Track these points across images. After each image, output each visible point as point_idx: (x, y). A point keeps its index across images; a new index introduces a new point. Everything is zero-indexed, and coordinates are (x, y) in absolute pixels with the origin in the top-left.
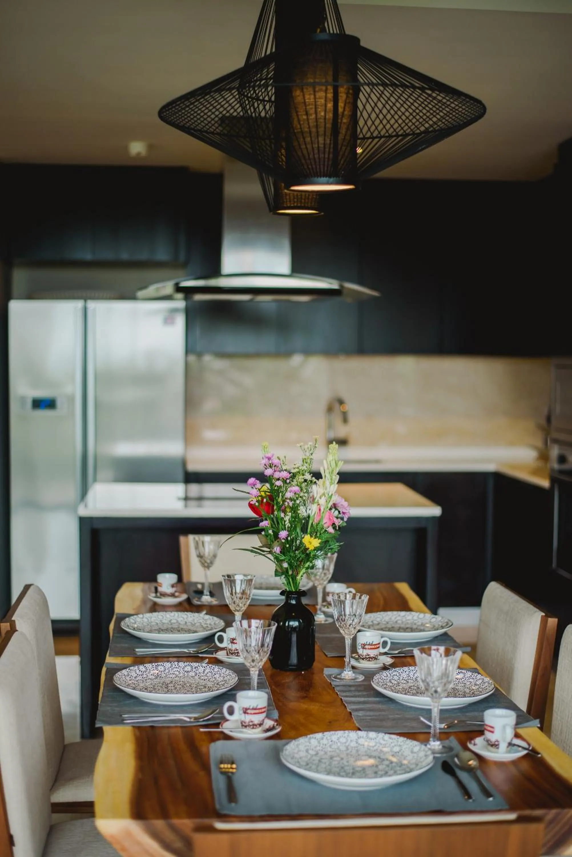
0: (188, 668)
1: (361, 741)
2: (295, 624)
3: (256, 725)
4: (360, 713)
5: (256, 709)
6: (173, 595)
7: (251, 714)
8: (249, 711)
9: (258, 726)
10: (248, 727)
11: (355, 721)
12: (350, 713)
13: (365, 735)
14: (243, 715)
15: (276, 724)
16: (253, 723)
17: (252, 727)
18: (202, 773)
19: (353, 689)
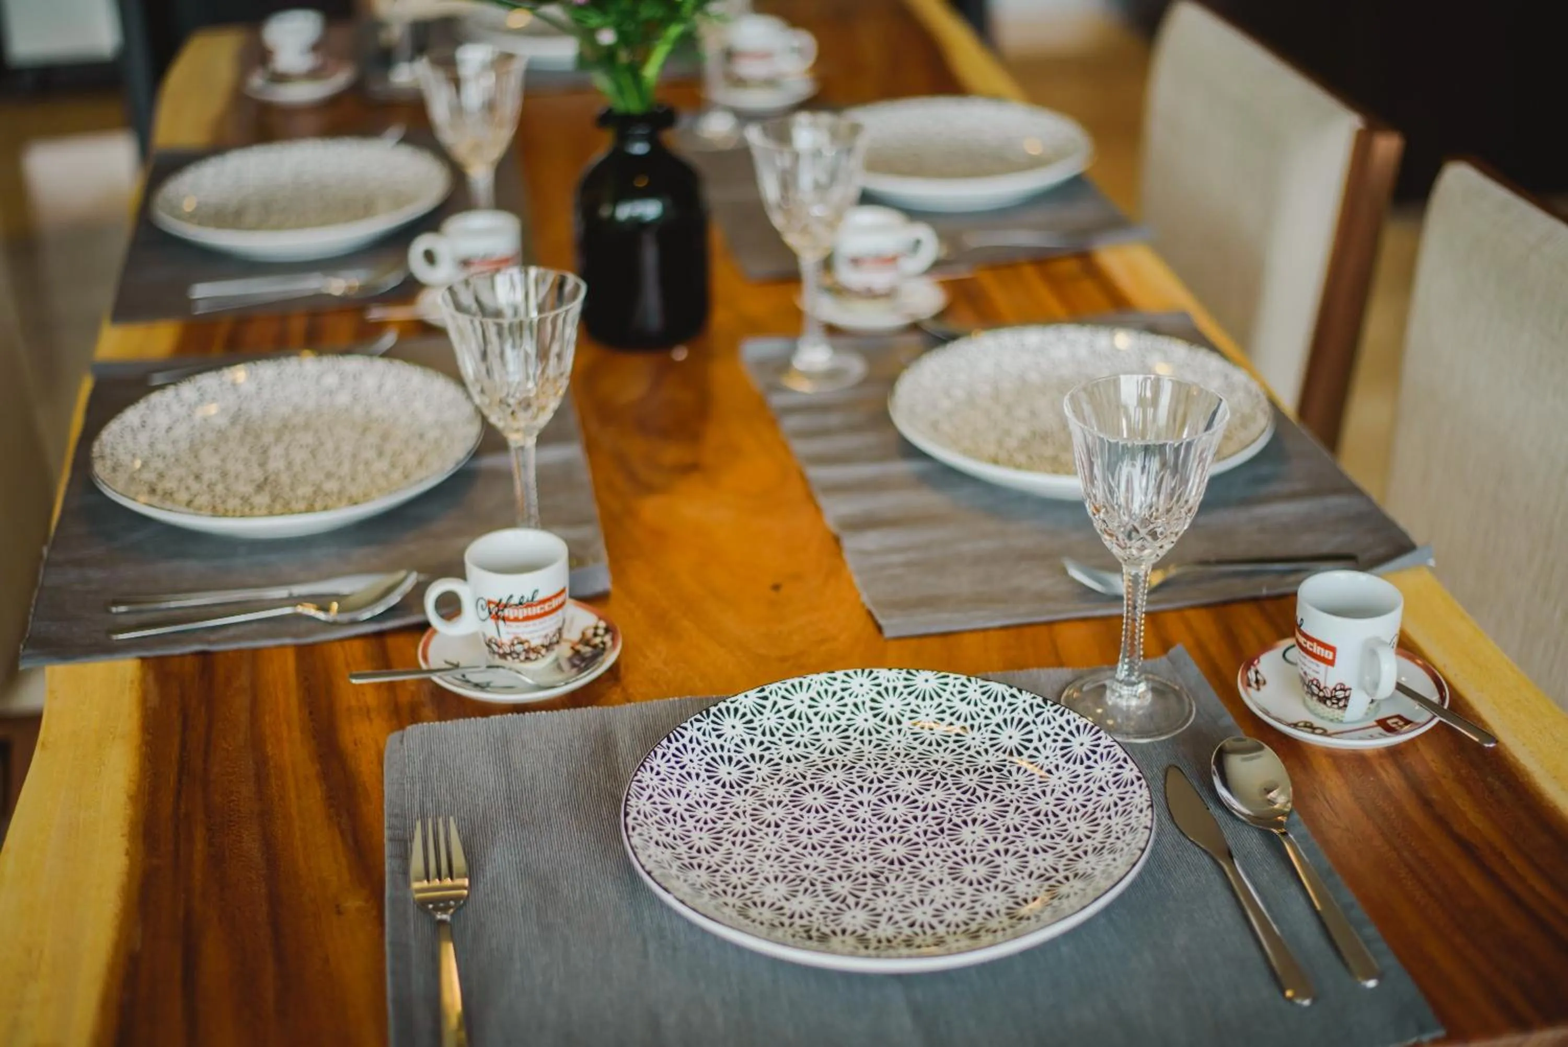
0: (331, 380)
1: (891, 705)
2: (650, 209)
3: (535, 650)
4: (871, 540)
5: (530, 605)
6: (313, 75)
7: (516, 619)
8: (508, 612)
9: (543, 651)
10: (509, 658)
11: (856, 580)
12: (837, 540)
13: (900, 684)
14: (491, 623)
15: (602, 624)
16: (526, 646)
17: (522, 657)
18: (354, 903)
19: (834, 420)
